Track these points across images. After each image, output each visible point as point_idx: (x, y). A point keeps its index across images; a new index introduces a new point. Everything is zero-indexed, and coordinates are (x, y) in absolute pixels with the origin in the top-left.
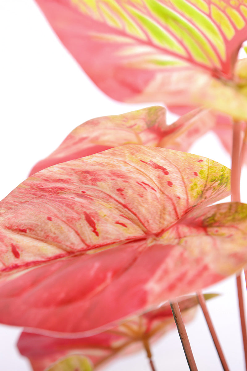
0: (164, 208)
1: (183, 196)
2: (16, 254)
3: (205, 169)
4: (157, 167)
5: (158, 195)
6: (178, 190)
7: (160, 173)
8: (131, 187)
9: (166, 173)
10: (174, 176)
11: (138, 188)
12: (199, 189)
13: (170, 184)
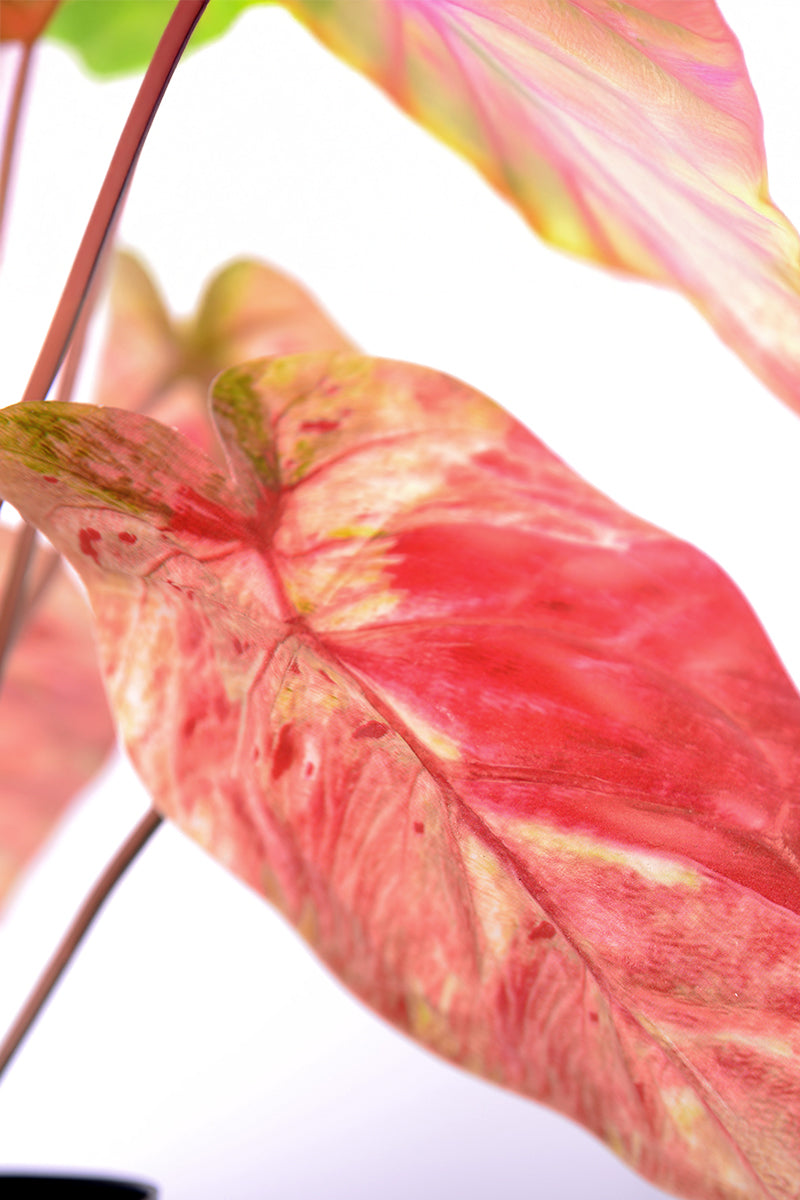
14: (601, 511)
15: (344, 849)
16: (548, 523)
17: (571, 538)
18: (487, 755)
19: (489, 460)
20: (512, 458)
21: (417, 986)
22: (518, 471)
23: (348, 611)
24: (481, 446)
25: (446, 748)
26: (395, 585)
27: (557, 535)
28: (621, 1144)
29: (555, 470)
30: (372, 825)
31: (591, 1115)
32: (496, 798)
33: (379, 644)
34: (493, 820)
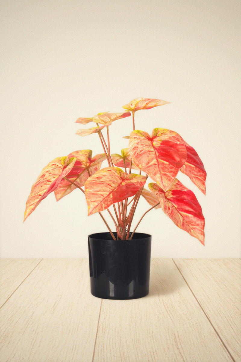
0: (60, 170)
1: (61, 165)
2: (41, 195)
3: (62, 159)
4: (53, 165)
5: (57, 169)
6: (60, 165)
7: (54, 165)
8: (51, 171)
9: (55, 164)
10: (57, 164)
11: (53, 170)
12: (63, 162)
13: (57, 165)
14: (185, 188)
15: (173, 215)
16: (181, 189)
17: (183, 190)
18: (179, 207)
19: (177, 184)
20: (178, 183)
21: (178, 224)
22: (179, 185)
23: (169, 196)
24: (176, 183)
25: (176, 207)
26: (172, 195)
27: (182, 190)
28: (189, 233)
29: (181, 184)
30: (175, 214)
31: (188, 232)
32: (180, 210)
33: (171, 199)
34: (179, 212)
